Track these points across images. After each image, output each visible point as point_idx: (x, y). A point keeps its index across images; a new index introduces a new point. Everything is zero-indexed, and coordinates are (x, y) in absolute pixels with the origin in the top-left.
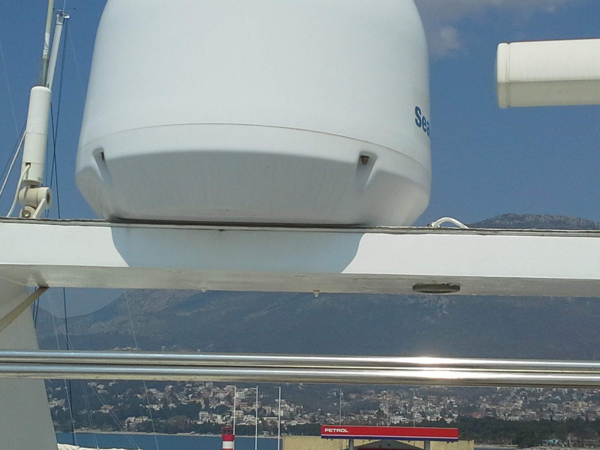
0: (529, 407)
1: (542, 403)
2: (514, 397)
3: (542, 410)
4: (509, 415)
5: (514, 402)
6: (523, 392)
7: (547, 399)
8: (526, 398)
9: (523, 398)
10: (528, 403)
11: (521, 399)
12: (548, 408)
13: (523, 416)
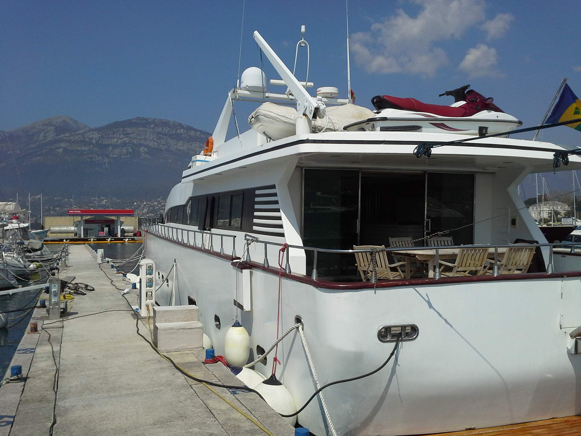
0: (151, 212)
1: (157, 210)
2: (143, 208)
3: (157, 214)
4: (141, 216)
5: (143, 210)
6: (147, 205)
7: (159, 208)
8: (149, 208)
9: (148, 208)
10: (150, 210)
11: (146, 208)
12: (160, 212)
13: (147, 217)
